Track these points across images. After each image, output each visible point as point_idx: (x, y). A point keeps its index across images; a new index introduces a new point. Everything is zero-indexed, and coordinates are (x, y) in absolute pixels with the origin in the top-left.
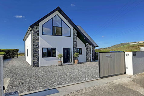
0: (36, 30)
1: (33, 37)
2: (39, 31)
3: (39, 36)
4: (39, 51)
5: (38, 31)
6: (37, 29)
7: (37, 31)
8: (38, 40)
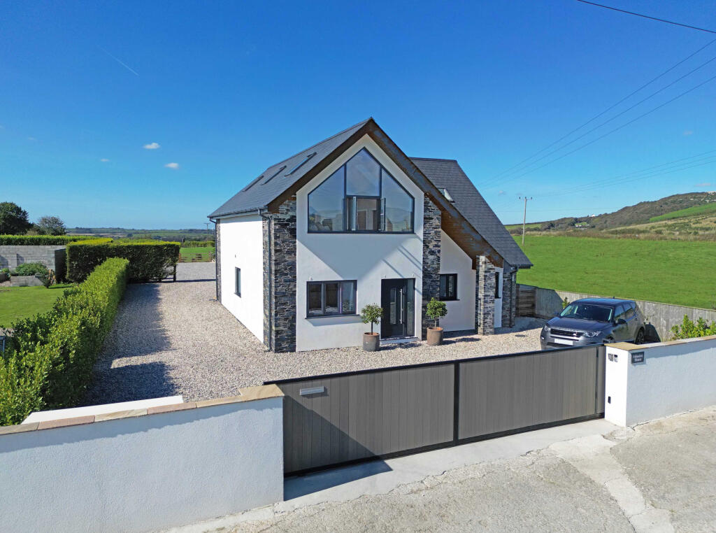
0: (287, 217)
1: (276, 244)
2: (295, 221)
3: (295, 237)
4: (294, 294)
5: (293, 219)
6: (291, 213)
7: (288, 220)
8: (293, 252)
